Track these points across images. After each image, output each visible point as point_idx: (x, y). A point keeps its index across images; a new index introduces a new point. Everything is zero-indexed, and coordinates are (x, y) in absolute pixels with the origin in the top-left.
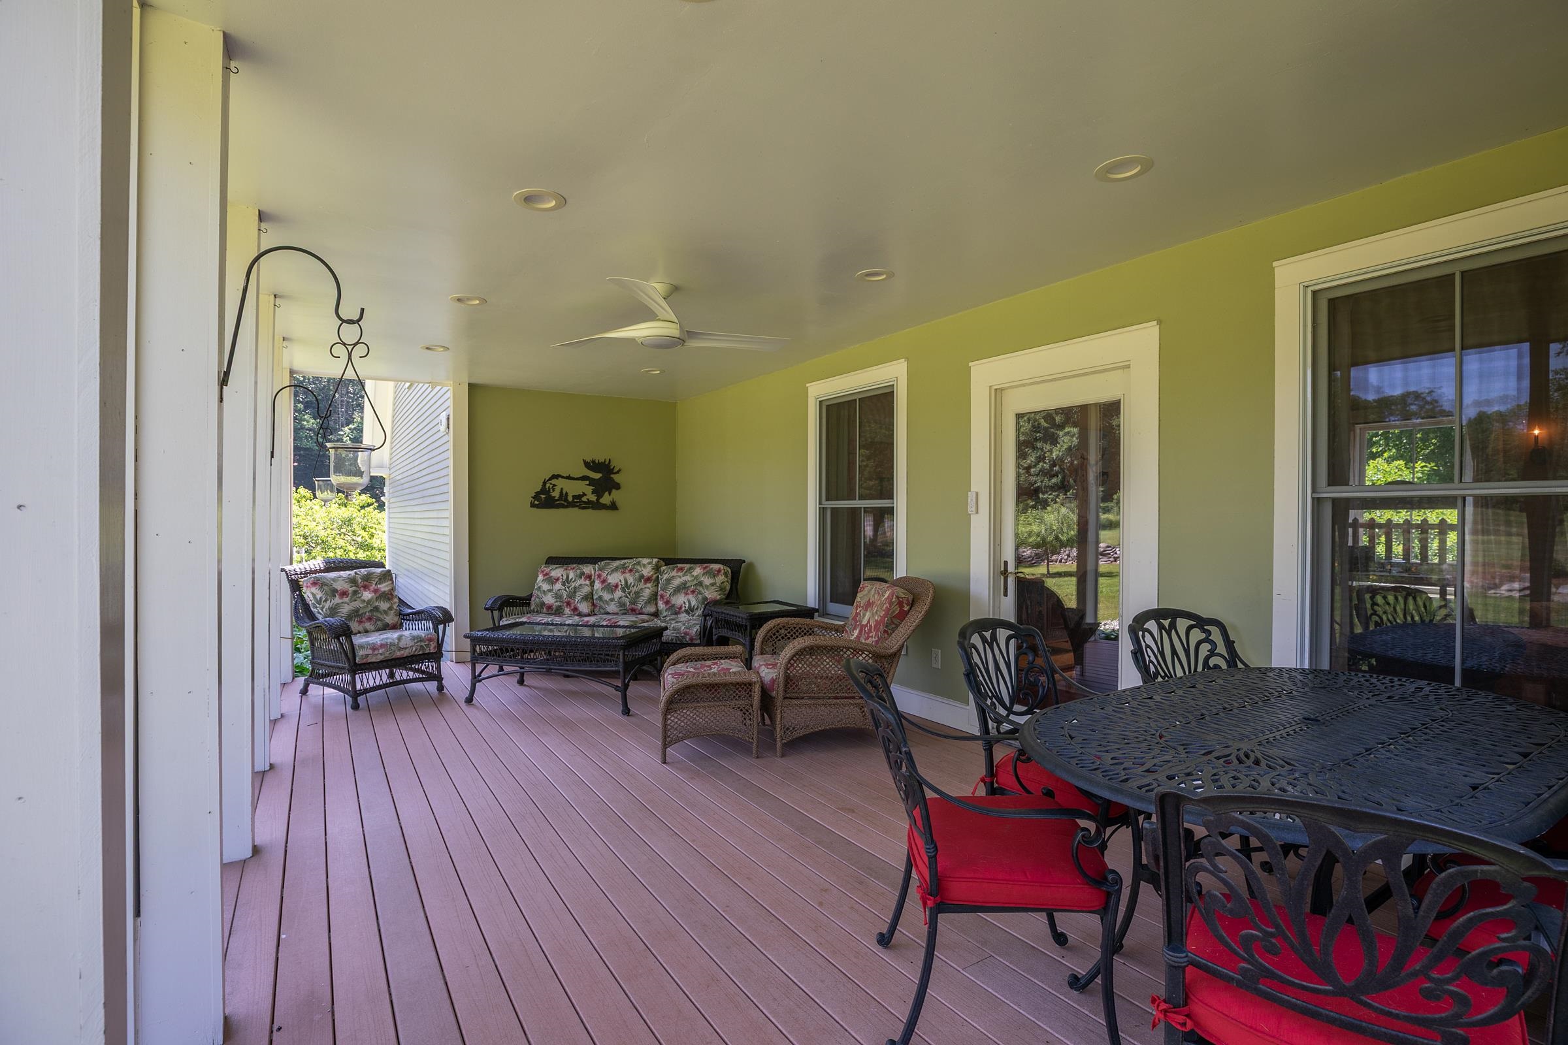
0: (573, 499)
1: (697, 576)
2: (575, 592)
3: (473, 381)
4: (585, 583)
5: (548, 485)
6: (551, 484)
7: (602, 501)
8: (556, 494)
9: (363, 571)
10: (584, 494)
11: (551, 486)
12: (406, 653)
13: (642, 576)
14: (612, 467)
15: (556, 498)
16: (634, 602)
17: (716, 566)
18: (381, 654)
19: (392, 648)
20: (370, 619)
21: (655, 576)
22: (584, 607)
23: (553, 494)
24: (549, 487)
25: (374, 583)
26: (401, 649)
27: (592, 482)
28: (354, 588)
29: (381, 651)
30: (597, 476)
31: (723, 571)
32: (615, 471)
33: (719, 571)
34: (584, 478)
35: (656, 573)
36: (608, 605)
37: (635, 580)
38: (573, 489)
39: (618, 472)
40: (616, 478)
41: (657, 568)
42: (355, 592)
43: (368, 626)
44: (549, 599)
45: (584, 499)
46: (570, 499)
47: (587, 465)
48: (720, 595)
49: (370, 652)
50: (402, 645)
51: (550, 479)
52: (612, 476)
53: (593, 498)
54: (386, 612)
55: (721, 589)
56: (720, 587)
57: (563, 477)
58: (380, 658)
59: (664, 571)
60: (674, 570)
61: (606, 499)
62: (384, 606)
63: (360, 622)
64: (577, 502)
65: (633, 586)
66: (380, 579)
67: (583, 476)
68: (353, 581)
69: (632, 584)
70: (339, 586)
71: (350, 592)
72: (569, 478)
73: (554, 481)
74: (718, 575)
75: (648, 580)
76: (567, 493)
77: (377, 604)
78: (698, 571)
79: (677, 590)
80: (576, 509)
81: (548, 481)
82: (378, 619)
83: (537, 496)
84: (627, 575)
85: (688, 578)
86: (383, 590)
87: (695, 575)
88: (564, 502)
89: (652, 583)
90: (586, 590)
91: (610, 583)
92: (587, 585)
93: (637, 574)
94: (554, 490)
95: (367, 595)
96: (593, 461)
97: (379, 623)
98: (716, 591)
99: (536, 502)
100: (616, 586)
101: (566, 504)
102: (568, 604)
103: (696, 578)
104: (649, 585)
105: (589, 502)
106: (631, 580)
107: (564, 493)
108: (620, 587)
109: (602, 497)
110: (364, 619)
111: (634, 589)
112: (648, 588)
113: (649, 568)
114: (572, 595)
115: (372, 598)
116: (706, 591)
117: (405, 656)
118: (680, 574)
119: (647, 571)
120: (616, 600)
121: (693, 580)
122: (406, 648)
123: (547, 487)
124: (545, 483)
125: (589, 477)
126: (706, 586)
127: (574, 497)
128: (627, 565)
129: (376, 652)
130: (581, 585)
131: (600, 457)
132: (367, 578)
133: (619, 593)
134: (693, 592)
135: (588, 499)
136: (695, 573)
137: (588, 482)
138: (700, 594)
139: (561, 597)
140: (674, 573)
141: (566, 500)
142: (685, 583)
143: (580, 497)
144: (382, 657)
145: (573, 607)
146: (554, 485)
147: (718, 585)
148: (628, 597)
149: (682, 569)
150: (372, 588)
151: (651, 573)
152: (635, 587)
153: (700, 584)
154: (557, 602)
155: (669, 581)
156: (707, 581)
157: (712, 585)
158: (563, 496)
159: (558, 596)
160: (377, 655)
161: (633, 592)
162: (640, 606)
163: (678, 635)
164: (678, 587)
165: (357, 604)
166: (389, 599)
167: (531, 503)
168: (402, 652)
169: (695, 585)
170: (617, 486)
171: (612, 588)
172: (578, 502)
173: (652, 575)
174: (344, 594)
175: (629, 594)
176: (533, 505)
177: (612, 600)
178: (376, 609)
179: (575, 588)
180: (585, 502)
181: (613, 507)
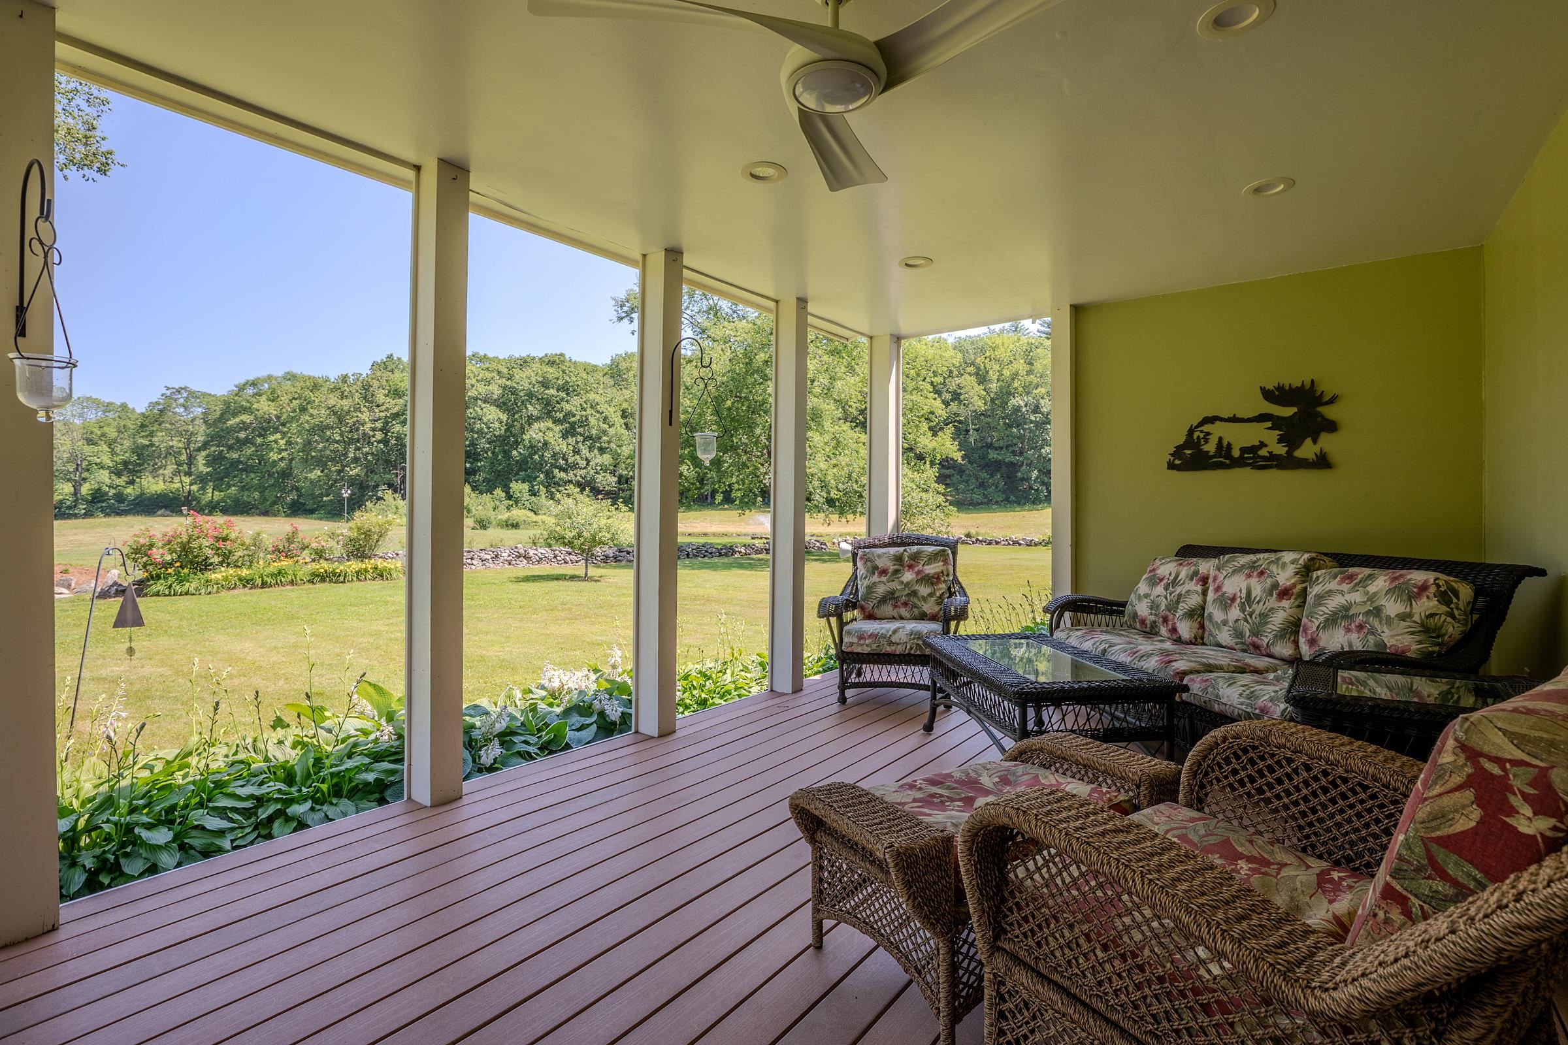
0: (1241, 455)
1: (1375, 594)
2: (1178, 602)
3: (1080, 299)
4: (1195, 588)
5: (1196, 435)
6: (1201, 432)
7: (1299, 453)
8: (1210, 447)
9: (915, 548)
10: (1263, 445)
11: (1202, 435)
12: (899, 650)
13: (1275, 586)
14: (1318, 394)
15: (1211, 454)
16: (1256, 633)
17: (1418, 576)
18: (867, 645)
19: (881, 640)
20: (905, 604)
21: (1299, 587)
22: (1186, 629)
23: (1206, 448)
24: (1198, 437)
25: (922, 563)
26: (891, 643)
27: (1277, 422)
28: (896, 567)
29: (867, 642)
30: (1288, 411)
31: (1433, 589)
32: (1326, 399)
33: (1423, 588)
34: (1261, 418)
35: (1304, 582)
36: (1219, 630)
37: (1264, 591)
38: (1240, 437)
39: (1332, 401)
40: (1329, 412)
41: (1306, 572)
42: (896, 572)
43: (903, 611)
44: (1143, 609)
45: (1263, 452)
46: (1236, 453)
47: (1267, 395)
48: (1420, 642)
49: (855, 640)
50: (894, 639)
51: (1201, 424)
52: (1321, 409)
53: (1281, 450)
54: (924, 599)
55: (1427, 629)
56: (1422, 625)
57: (1222, 420)
58: (867, 650)
59: (1318, 578)
60: (1335, 578)
61: (1307, 450)
62: (924, 590)
63: (895, 606)
64: (1249, 458)
65: (1258, 602)
66: (930, 559)
67: (1260, 415)
68: (899, 559)
69: (1258, 599)
70: (880, 564)
71: (890, 571)
72: (1234, 420)
73: (1206, 428)
74: (1418, 596)
75: (1285, 593)
76: (1229, 445)
77: (916, 588)
78: (1381, 582)
79: (1332, 620)
80: (1247, 471)
81: (1196, 427)
82: (915, 606)
83: (1178, 452)
84: (1254, 582)
85: (1357, 597)
86: (927, 572)
87: (1371, 592)
88: (1225, 458)
89: (1292, 600)
90: (1194, 600)
91: (1225, 593)
92: (1197, 592)
93: (1269, 581)
94: (1206, 442)
95: (908, 576)
96: (1280, 388)
97: (915, 610)
98: (1412, 633)
99: (1177, 462)
100: (1233, 599)
101: (1228, 462)
102: (1165, 620)
103: (1371, 598)
104: (1286, 603)
105: (1272, 457)
106: (1257, 591)
107: (1225, 443)
108: (1238, 600)
109: (1298, 447)
110: (899, 603)
111: (1259, 608)
112: (1284, 609)
113: (1291, 569)
114: (1173, 607)
115: (912, 580)
116: (1386, 630)
117: (898, 653)
118: (1345, 587)
119: (1285, 577)
120: (1231, 624)
121: (1365, 602)
122: (898, 644)
123: (1195, 437)
124: (1191, 431)
125: (1272, 415)
126: (1388, 618)
127: (1243, 450)
128: (1260, 563)
129: (862, 642)
130: (1189, 591)
131: (1292, 379)
132: (915, 557)
133: (1235, 613)
134: (1360, 627)
135: (1270, 453)
136: (1372, 589)
137: (1269, 424)
138: (1373, 634)
139: (1158, 606)
140: (1334, 585)
141: (1228, 454)
142: (1346, 608)
143: (1253, 449)
144: (869, 649)
145: (1170, 627)
146: (1208, 434)
147: (1416, 618)
148: (1248, 622)
149: (1351, 578)
150: (916, 569)
151: (1293, 581)
152: (1261, 604)
153: (1377, 611)
154: (1151, 614)
155: (1320, 598)
156: (1393, 607)
157: (1403, 617)
158: (1224, 449)
159: (1154, 606)
160: (862, 645)
161: (1257, 612)
162: (1266, 641)
163: (1249, 710)
164: (1335, 613)
165: (895, 585)
166: (932, 584)
167: (1169, 463)
168: (893, 648)
169: (1368, 613)
170: (1332, 426)
171: (1226, 602)
172: (1252, 458)
173: (1294, 585)
174: (884, 572)
175: (1251, 617)
176: (1171, 466)
177: (1225, 623)
178: (914, 593)
179: (1180, 595)
180: (1264, 458)
181: (1322, 462)
